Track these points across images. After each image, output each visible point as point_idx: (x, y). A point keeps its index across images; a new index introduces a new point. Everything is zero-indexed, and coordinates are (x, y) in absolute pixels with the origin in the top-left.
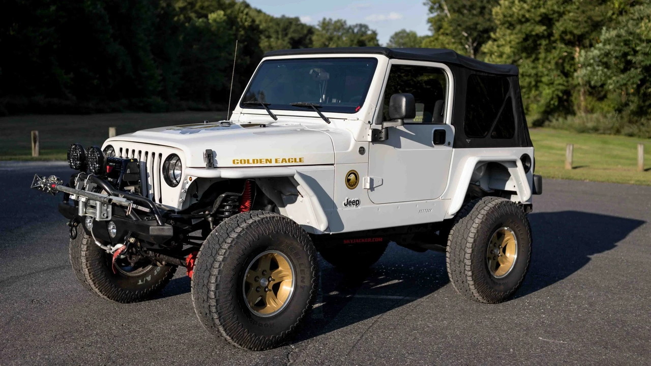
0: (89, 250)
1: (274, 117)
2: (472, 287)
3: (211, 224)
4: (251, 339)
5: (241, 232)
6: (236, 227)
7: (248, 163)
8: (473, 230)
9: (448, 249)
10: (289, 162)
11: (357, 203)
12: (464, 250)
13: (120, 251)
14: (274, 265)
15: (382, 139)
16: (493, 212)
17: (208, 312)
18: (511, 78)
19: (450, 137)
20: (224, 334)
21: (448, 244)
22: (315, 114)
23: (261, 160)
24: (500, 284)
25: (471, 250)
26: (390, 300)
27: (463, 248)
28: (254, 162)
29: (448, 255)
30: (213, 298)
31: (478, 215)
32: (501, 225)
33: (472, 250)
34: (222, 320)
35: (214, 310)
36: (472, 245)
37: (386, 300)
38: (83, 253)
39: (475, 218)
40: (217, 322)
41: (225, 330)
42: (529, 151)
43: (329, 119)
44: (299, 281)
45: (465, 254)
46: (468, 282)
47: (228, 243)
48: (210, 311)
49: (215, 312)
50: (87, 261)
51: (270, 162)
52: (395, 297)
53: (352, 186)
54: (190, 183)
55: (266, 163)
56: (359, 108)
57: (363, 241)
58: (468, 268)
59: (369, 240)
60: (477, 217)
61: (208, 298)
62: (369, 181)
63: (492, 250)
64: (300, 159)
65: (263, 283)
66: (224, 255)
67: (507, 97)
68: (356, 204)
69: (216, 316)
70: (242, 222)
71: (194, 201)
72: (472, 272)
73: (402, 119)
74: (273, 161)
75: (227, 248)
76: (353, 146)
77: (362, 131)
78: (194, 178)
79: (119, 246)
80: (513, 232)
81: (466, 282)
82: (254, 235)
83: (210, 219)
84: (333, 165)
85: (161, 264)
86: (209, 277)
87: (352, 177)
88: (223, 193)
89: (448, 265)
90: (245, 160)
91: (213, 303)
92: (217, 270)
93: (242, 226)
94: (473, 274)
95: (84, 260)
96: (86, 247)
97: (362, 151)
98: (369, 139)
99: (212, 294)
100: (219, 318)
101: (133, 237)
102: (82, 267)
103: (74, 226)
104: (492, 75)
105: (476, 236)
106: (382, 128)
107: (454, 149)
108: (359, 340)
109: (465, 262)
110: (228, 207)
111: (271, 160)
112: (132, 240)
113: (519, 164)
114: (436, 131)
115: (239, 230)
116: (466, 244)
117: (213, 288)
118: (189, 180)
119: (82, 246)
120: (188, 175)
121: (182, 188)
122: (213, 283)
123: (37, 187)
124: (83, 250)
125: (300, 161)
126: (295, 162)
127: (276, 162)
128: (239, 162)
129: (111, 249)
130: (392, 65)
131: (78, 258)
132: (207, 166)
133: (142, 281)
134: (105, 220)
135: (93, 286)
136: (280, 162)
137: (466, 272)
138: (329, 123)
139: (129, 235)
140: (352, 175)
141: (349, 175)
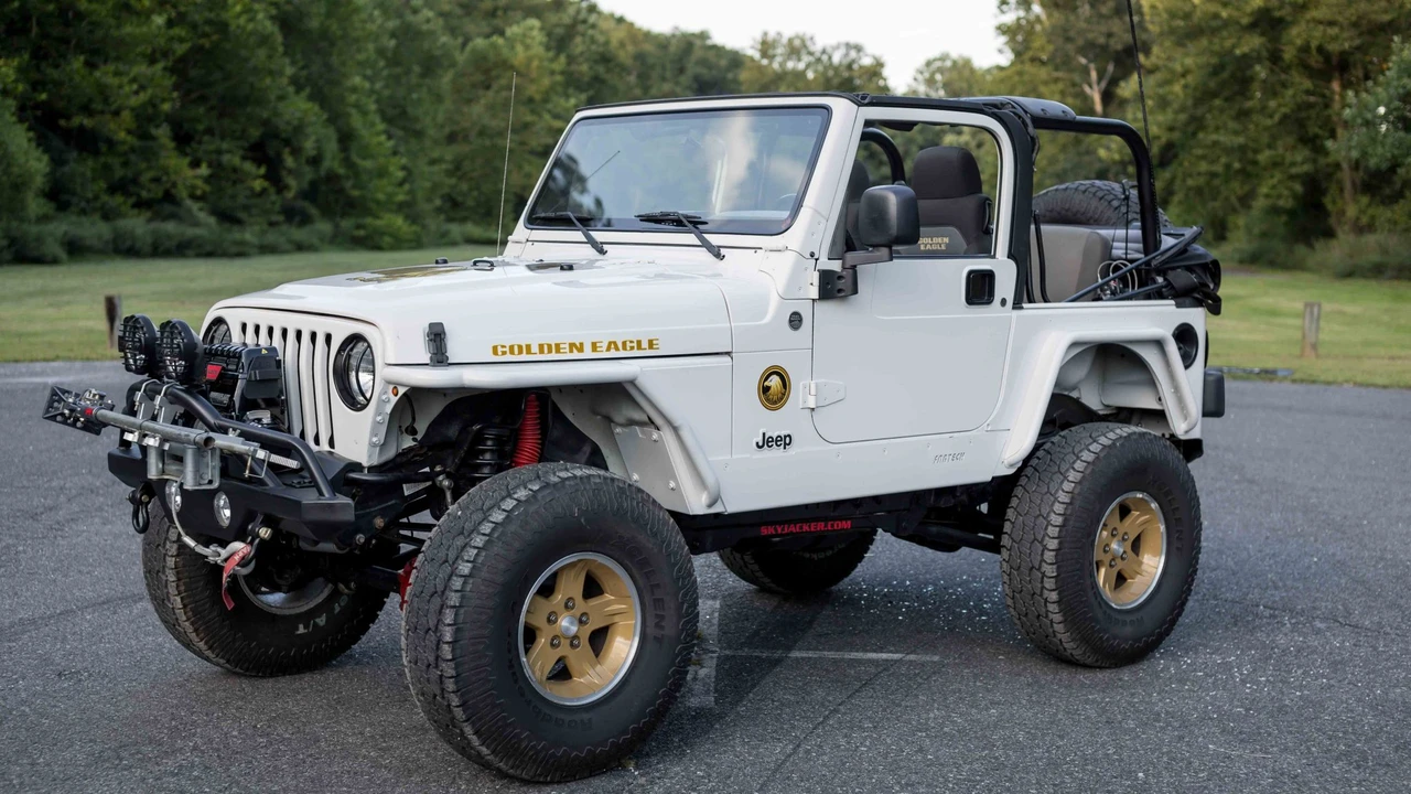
0: (184, 554)
1: (600, 248)
2: (1060, 628)
3: (448, 494)
5: (513, 509)
6: (503, 499)
7: (529, 352)
8: (1063, 497)
10: (624, 348)
11: (785, 441)
12: (1041, 542)
13: (237, 558)
14: (595, 587)
15: (842, 293)
16: (1108, 456)
17: (438, 692)
19: (1005, 288)
20: (476, 742)
22: (691, 238)
23: (557, 345)
24: (1124, 623)
25: (1056, 541)
26: (871, 661)
27: (1040, 538)
28: (542, 351)
30: (448, 660)
31: (1074, 463)
32: (1126, 487)
33: (1060, 543)
34: (470, 711)
35: (450, 685)
36: (1060, 531)
37: (859, 662)
39: (1068, 470)
40: (459, 713)
41: (477, 733)
42: (1193, 316)
43: (722, 250)
44: (651, 622)
45: (1043, 551)
46: (1051, 616)
47: (484, 534)
48: (443, 690)
49: (453, 692)
50: (179, 580)
51: (581, 350)
52: (884, 656)
53: (775, 403)
54: (394, 400)
56: (790, 222)
57: (806, 528)
58: (1050, 584)
59: (821, 526)
61: (437, 658)
62: (813, 391)
63: (1107, 545)
64: (650, 342)
65: (568, 629)
66: (474, 561)
68: (785, 444)
69: (455, 701)
70: (517, 487)
71: (408, 442)
72: (1059, 594)
73: (887, 245)
74: (588, 347)
76: (774, 311)
77: (795, 278)
78: (402, 391)
79: (237, 546)
80: (1155, 504)
81: (1047, 617)
83: (446, 483)
85: (348, 587)
86: (440, 612)
87: (774, 382)
90: (520, 347)
91: (449, 670)
92: (459, 595)
93: (516, 496)
94: (1060, 599)
95: (172, 578)
96: (176, 546)
97: (795, 320)
98: (814, 293)
99: (447, 651)
100: (463, 706)
101: (268, 526)
102: (168, 593)
103: (141, 503)
106: (844, 268)
107: (1015, 312)
108: (789, 756)
109: (1043, 569)
110: (488, 456)
111: (581, 344)
112: (265, 533)
113: (1172, 348)
114: (971, 273)
115: (509, 504)
116: (1046, 529)
117: (448, 638)
118: (392, 396)
119: (168, 545)
120: (389, 382)
121: (378, 412)
122: (449, 625)
123: (56, 416)
124: (170, 554)
125: (650, 347)
126: (639, 349)
127: (594, 351)
128: (507, 350)
129: (219, 554)
130: (867, 121)
131: (158, 571)
132: (431, 360)
133: (306, 628)
134: (207, 487)
135: (193, 636)
136: (603, 348)
137: (1046, 593)
138: (721, 257)
139: (259, 519)
140: (775, 378)
141: (766, 378)
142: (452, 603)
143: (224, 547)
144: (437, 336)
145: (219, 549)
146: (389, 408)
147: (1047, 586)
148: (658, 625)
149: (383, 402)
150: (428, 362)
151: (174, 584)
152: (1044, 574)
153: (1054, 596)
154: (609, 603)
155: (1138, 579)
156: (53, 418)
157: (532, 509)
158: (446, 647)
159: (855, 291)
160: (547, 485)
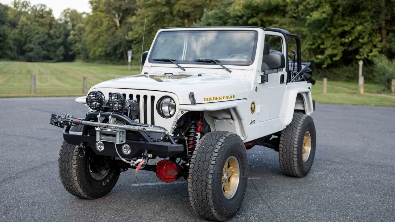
0: (78, 164)
1: (183, 69)
3: (186, 142)
5: (221, 145)
6: (217, 142)
7: (211, 100)
10: (229, 98)
12: (293, 146)
13: (141, 164)
19: (285, 79)
20: (214, 211)
22: (219, 66)
23: (217, 97)
25: (297, 145)
27: (292, 144)
28: (214, 100)
30: (210, 189)
33: (298, 146)
35: (210, 196)
38: (74, 166)
40: (211, 204)
43: (230, 70)
45: (293, 148)
47: (216, 152)
50: (77, 171)
53: (253, 112)
55: (219, 99)
56: (252, 62)
62: (259, 108)
64: (233, 96)
65: (226, 177)
68: (254, 123)
70: (219, 138)
74: (222, 98)
76: (253, 88)
77: (256, 77)
78: (185, 112)
79: (140, 160)
81: (293, 165)
83: (186, 138)
86: (207, 175)
90: (209, 98)
91: (210, 192)
92: (213, 170)
93: (220, 141)
95: (74, 171)
96: (76, 161)
97: (256, 90)
98: (260, 81)
99: (210, 187)
100: (213, 202)
101: (151, 154)
103: (83, 149)
106: (265, 75)
107: (287, 86)
112: (150, 156)
114: (281, 75)
116: (294, 142)
117: (210, 182)
118: (180, 113)
119: (73, 161)
120: (180, 110)
121: (176, 119)
122: (210, 179)
123: (53, 123)
124: (74, 164)
125: (234, 98)
126: (232, 98)
127: (224, 99)
128: (207, 99)
129: (134, 163)
130: (265, 35)
131: (69, 169)
132: (192, 103)
133: (105, 183)
134: (122, 143)
135: (79, 188)
136: (225, 98)
137: (294, 159)
138: (231, 72)
139: (146, 152)
140: (253, 105)
141: (252, 105)
142: (211, 173)
143: (135, 161)
144: (192, 96)
145: (134, 162)
146: (179, 118)
147: (295, 157)
148: (243, 175)
149: (178, 115)
150: (190, 103)
151: (75, 173)
152: (293, 154)
154: (231, 169)
155: (306, 153)
156: (52, 124)
157: (225, 144)
158: (210, 185)
159: (267, 81)
160: (227, 138)
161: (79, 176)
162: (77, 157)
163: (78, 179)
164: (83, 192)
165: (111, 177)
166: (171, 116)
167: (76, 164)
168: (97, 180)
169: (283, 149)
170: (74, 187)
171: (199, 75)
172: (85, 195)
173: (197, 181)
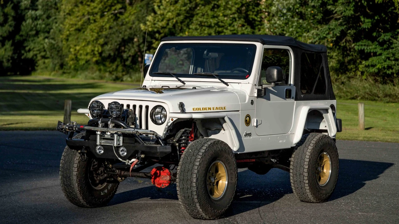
1: (183, 82)
2: (308, 191)
3: (177, 147)
4: (211, 211)
5: (206, 149)
7: (200, 110)
8: (308, 154)
9: (291, 167)
10: (219, 109)
11: (250, 135)
12: (303, 167)
13: (135, 163)
14: (217, 171)
15: (263, 95)
16: (318, 142)
18: (323, 54)
19: (293, 94)
21: (291, 164)
22: (217, 80)
23: (206, 108)
24: (323, 190)
25: (307, 166)
27: (302, 165)
28: (203, 110)
29: (291, 171)
30: (194, 187)
31: (310, 144)
32: (322, 151)
33: (308, 167)
34: (199, 199)
35: (195, 193)
36: (308, 163)
38: (75, 173)
39: (308, 146)
40: (196, 200)
41: (200, 206)
42: (334, 102)
43: (228, 83)
44: (230, 179)
45: (304, 169)
46: (306, 187)
47: (200, 155)
49: (195, 195)
51: (211, 109)
53: (248, 124)
54: (171, 122)
55: (209, 110)
56: (248, 76)
57: (245, 161)
58: (306, 178)
59: (248, 161)
60: (309, 145)
61: (191, 187)
62: (256, 121)
63: (317, 168)
64: (224, 107)
65: (213, 181)
66: (200, 162)
67: (321, 67)
69: (196, 197)
72: (308, 181)
73: (274, 82)
74: (212, 109)
75: (200, 158)
76: (247, 100)
77: (252, 91)
78: (174, 119)
79: (133, 160)
80: (328, 156)
82: (212, 151)
83: (177, 144)
84: (238, 111)
86: (191, 175)
88: (183, 129)
89: (291, 178)
90: (198, 109)
91: (195, 189)
92: (197, 170)
93: (205, 146)
94: (309, 182)
95: (75, 178)
96: (76, 169)
97: (252, 103)
98: (256, 95)
99: (194, 184)
100: (198, 198)
101: (143, 154)
103: (85, 153)
104: (313, 53)
105: (310, 157)
106: (262, 88)
107: (295, 102)
109: (304, 174)
110: (184, 137)
111: (211, 108)
112: (143, 156)
113: (330, 111)
114: (286, 90)
115: (204, 148)
116: (304, 162)
117: (195, 181)
118: (171, 120)
119: (74, 169)
120: (171, 117)
121: (167, 125)
122: (194, 178)
123: (60, 129)
124: (75, 171)
125: (224, 109)
126: (222, 109)
127: (213, 109)
128: (196, 109)
129: (129, 162)
130: (265, 49)
131: (70, 176)
132: (181, 112)
133: (103, 193)
134: (119, 146)
135: (79, 195)
136: (215, 109)
137: (305, 181)
138: (228, 85)
139: (139, 153)
140: (248, 118)
141: (246, 117)
142: (195, 172)
144: (182, 106)
146: (169, 124)
149: (169, 122)
151: (76, 180)
153: (307, 182)
154: (220, 174)
157: (210, 149)
159: (265, 95)
161: (79, 183)
162: (78, 165)
163: (78, 186)
164: (83, 199)
165: (109, 188)
166: (162, 123)
167: (77, 171)
168: (96, 189)
169: (293, 171)
170: (75, 193)
171: (193, 88)
172: (85, 203)
173: (183, 180)
